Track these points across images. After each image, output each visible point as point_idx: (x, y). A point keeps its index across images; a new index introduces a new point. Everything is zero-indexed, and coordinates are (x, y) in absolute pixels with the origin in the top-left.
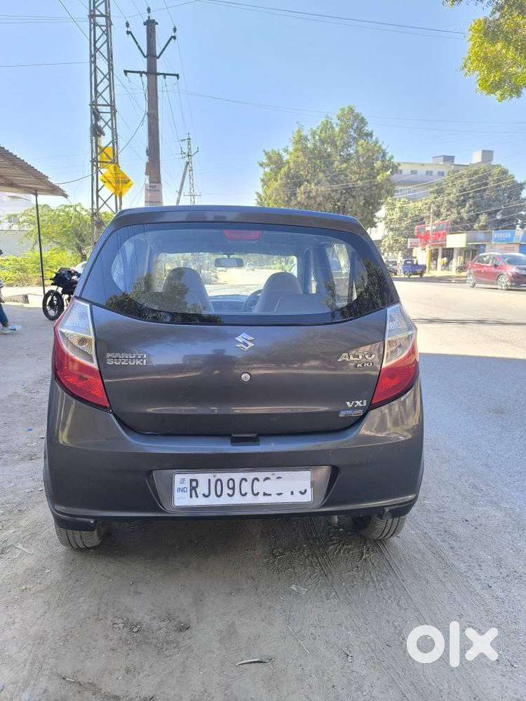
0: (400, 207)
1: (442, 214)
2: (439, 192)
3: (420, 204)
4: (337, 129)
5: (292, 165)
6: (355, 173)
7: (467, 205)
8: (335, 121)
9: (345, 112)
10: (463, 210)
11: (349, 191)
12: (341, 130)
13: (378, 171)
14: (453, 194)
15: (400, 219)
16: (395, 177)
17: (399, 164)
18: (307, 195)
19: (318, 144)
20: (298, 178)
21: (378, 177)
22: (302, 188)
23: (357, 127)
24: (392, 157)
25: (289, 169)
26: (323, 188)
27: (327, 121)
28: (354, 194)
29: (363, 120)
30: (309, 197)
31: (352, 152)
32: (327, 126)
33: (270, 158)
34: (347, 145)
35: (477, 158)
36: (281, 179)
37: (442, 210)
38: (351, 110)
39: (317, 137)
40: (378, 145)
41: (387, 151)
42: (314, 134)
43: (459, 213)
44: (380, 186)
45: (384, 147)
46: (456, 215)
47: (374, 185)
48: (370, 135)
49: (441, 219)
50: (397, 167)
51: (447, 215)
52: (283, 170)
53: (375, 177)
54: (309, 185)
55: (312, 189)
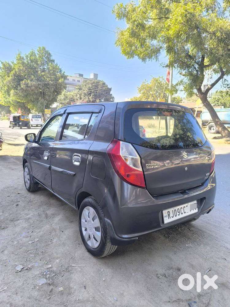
0: (64, 94)
1: (82, 98)
2: (80, 89)
3: (72, 93)
4: (38, 56)
5: (17, 70)
6: (48, 77)
7: (92, 96)
8: (36, 52)
9: (41, 49)
10: (90, 97)
11: (47, 85)
12: (40, 57)
13: (59, 78)
14: (86, 90)
15: (64, 99)
16: (66, 81)
17: (67, 76)
18: (26, 85)
19: (29, 62)
20: (20, 77)
21: (60, 80)
22: (23, 82)
23: (47, 56)
24: (64, 72)
25: (15, 72)
26: (34, 83)
27: (33, 51)
28: (48, 87)
29: (49, 54)
30: (27, 86)
31: (45, 67)
32: (33, 54)
33: (4, 65)
34: (43, 64)
35: (92, 76)
36: (12, 76)
37: (82, 97)
38: (44, 49)
39: (29, 59)
40: (58, 66)
41: (62, 69)
42: (27, 57)
43: (89, 98)
44: (61, 84)
45: (60, 67)
46: (88, 99)
47: (58, 84)
48: (53, 61)
49: (82, 100)
50: (66, 77)
51: (84, 99)
52: (12, 72)
53: (58, 81)
54: (27, 81)
55: (29, 83)
